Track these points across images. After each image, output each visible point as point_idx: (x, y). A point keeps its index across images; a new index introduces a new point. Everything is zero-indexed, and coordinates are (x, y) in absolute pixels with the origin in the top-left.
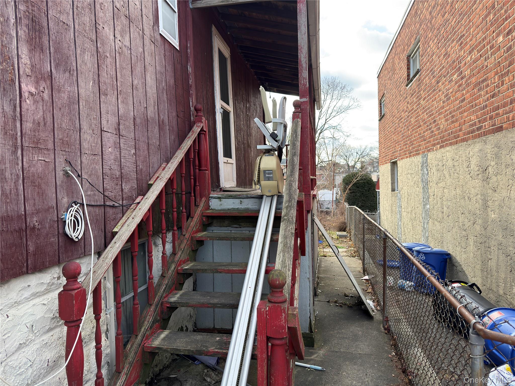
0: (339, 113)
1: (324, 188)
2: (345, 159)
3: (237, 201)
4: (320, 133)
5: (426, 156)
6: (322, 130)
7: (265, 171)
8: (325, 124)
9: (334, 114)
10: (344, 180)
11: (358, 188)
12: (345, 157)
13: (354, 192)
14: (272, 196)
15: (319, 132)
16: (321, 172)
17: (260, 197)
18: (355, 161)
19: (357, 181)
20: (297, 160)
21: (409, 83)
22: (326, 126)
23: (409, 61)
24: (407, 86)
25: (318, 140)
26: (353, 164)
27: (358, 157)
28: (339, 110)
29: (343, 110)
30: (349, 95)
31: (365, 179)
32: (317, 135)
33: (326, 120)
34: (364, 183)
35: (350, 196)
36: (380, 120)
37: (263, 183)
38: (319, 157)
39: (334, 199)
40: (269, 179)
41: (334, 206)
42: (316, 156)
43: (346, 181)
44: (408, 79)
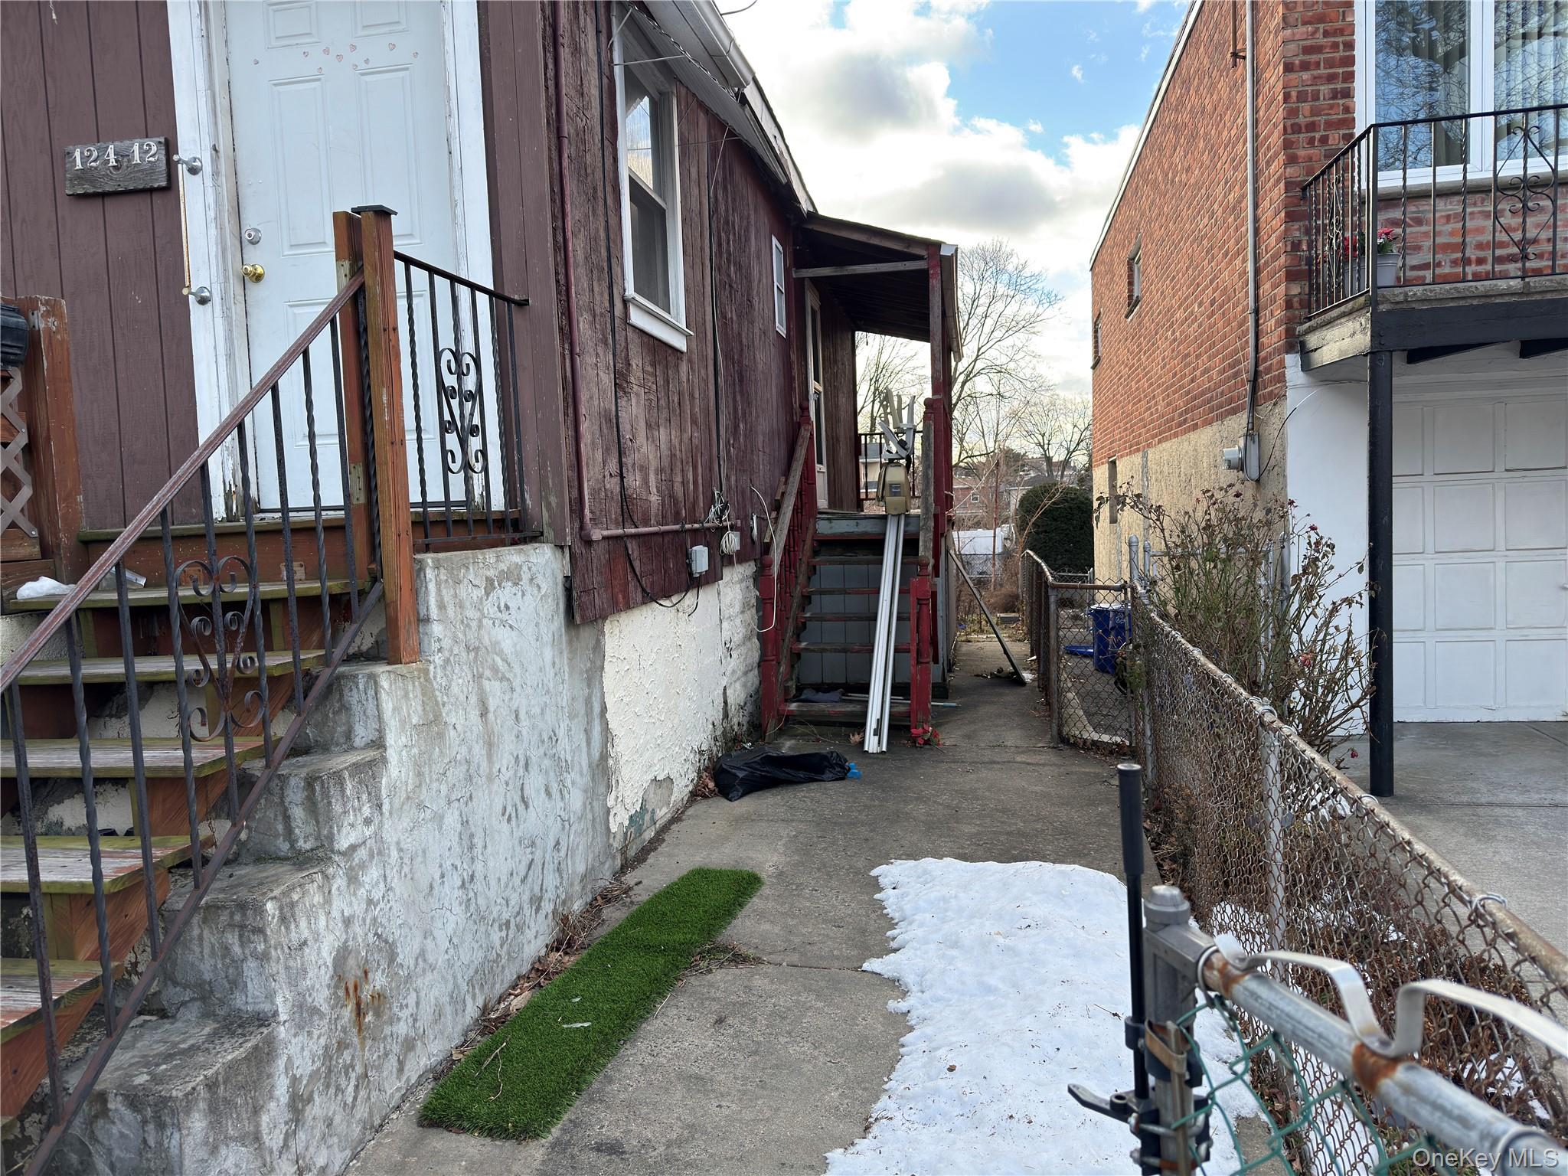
0: (1010, 332)
1: (977, 525)
2: (1039, 444)
3: (852, 523)
4: (964, 383)
5: (1145, 456)
6: (968, 376)
7: (891, 485)
8: (975, 361)
9: (998, 334)
10: (1023, 501)
11: (1055, 520)
12: (1040, 437)
13: (1046, 532)
14: (899, 515)
15: (961, 379)
16: (969, 481)
17: (884, 518)
18: (1068, 449)
19: (1054, 503)
20: (931, 473)
21: (1131, 312)
22: (979, 365)
23: (1131, 269)
24: (1127, 317)
25: (959, 399)
26: (1062, 458)
27: (1076, 437)
28: (1014, 323)
29: (1023, 323)
30: (1036, 286)
31: (1073, 499)
32: (956, 388)
33: (979, 349)
34: (1070, 508)
35: (1036, 540)
36: (1094, 367)
37: (888, 499)
38: (962, 440)
39: (999, 550)
40: (895, 494)
41: (997, 566)
42: (954, 441)
43: (1028, 504)
44: (1129, 305)
